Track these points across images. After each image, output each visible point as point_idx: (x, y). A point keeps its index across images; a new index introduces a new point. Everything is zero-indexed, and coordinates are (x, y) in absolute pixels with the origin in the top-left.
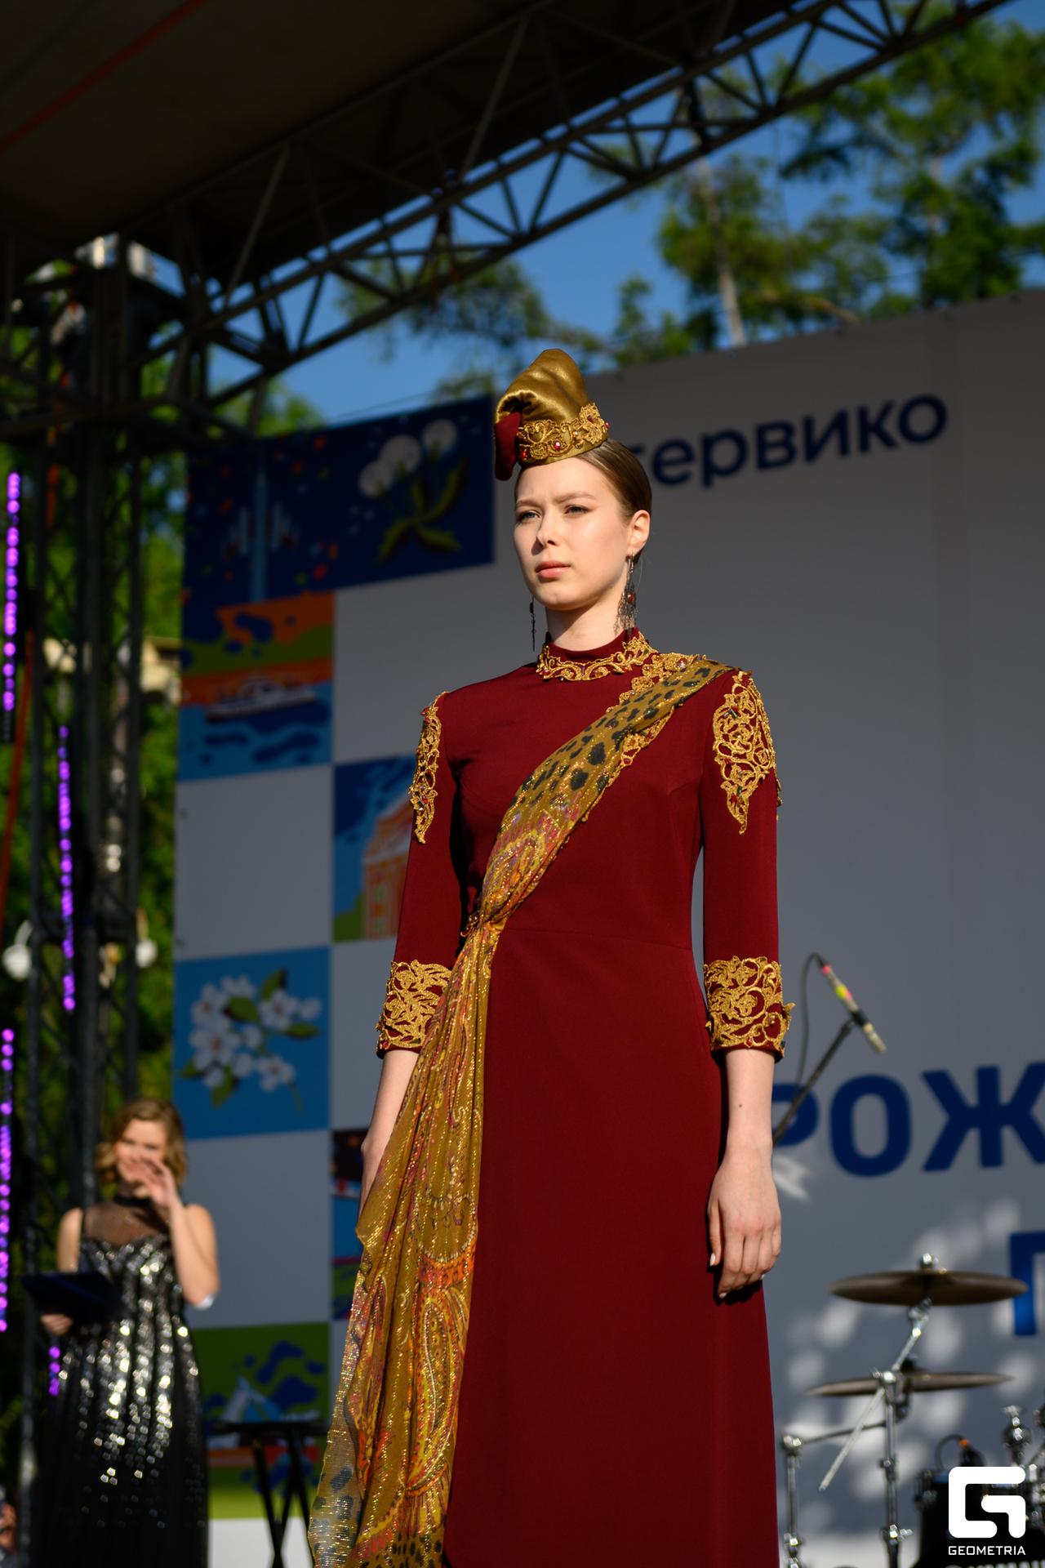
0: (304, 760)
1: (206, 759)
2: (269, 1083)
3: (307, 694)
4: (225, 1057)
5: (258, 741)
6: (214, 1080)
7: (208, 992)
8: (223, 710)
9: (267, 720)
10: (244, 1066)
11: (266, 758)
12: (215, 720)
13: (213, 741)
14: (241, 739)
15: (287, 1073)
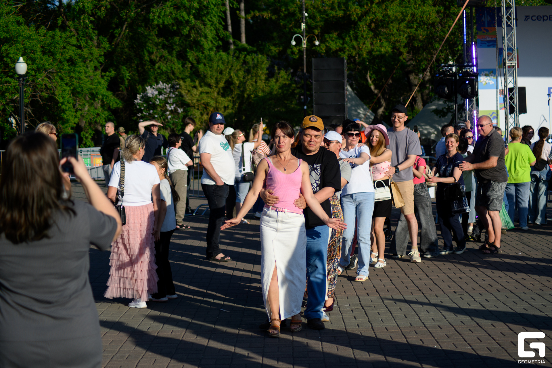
0: (494, 47)
1: (481, 45)
2: (491, 84)
3: (494, 39)
4: (485, 80)
5: (487, 44)
6: (484, 83)
7: (482, 73)
8: (483, 40)
9: (489, 42)
10: (487, 81)
11: (489, 46)
12: (482, 41)
13: (481, 43)
14: (486, 44)
15: (493, 83)
